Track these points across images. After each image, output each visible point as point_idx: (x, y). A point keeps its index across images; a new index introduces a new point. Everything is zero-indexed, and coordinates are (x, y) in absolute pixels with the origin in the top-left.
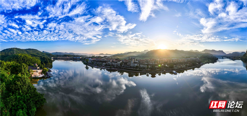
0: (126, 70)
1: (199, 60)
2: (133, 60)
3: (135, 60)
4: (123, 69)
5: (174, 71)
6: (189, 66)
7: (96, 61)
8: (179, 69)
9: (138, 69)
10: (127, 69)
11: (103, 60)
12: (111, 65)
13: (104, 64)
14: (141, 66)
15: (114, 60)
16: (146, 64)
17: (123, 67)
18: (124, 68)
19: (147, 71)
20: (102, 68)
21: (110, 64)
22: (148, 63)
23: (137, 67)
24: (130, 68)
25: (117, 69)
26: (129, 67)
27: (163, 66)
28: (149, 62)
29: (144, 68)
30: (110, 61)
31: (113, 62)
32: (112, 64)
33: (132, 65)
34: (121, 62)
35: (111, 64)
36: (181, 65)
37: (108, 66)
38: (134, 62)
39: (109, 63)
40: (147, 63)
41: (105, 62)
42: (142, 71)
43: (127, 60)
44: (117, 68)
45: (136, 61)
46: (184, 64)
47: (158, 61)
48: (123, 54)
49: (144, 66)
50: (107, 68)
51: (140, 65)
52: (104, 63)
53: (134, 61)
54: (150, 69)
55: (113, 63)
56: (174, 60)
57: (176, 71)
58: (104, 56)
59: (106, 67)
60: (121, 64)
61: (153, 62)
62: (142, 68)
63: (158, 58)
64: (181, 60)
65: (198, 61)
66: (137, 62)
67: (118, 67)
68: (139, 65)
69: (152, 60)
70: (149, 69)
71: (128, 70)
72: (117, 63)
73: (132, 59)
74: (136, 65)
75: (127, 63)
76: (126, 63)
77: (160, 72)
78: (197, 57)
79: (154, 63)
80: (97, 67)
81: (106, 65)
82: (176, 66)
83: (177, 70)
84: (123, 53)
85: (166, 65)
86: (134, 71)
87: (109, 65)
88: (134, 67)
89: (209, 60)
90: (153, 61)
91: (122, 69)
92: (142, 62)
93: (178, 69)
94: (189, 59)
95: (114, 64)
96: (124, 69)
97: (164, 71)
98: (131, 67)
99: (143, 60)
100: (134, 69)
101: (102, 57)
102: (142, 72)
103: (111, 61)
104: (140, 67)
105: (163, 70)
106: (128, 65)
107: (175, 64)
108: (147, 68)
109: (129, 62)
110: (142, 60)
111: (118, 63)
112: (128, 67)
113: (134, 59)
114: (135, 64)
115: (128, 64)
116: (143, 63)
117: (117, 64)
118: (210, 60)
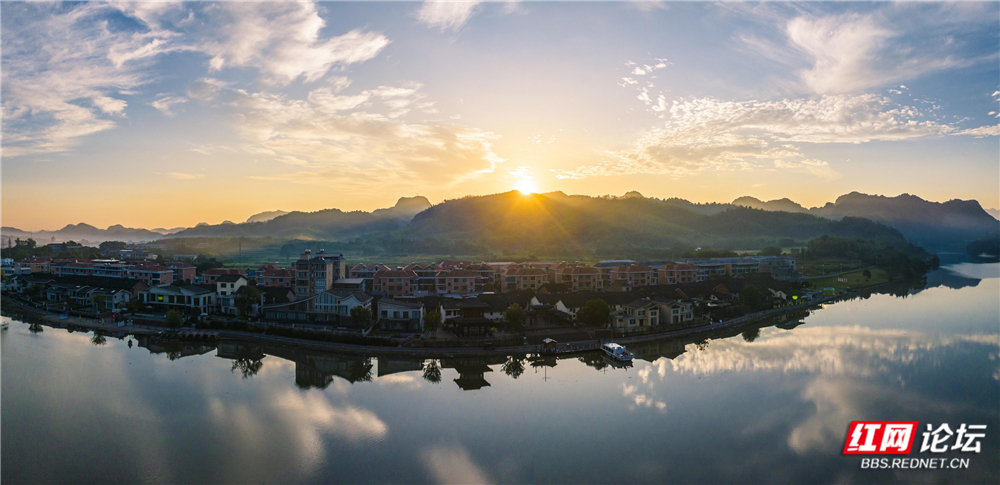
0: (280, 339)
1: (790, 271)
2: (330, 269)
3: (342, 274)
4: (263, 336)
5: (611, 346)
6: (717, 314)
7: (59, 280)
8: (652, 330)
9: (365, 333)
10: (290, 334)
11: (110, 269)
12: (171, 307)
13: (120, 297)
14: (385, 313)
15: (189, 273)
16: (424, 300)
17: (262, 316)
18: (266, 325)
19: (426, 345)
20: (110, 326)
21: (166, 300)
22: (433, 289)
23: (358, 318)
24: (310, 328)
25: (216, 334)
26: (302, 317)
27: (536, 307)
28: (442, 281)
29: (408, 325)
30: (157, 276)
31: (179, 283)
32: (181, 299)
33: (321, 305)
34: (241, 282)
35: (171, 298)
36: (665, 307)
37: (149, 311)
38: (336, 286)
39: (154, 290)
40: (426, 288)
41: (125, 284)
42: (396, 345)
43: (283, 273)
44: (215, 326)
45: (347, 277)
46: (685, 301)
47: (505, 275)
48: (243, 226)
49: (406, 314)
50: (143, 329)
51: (382, 307)
52: (119, 294)
53: (336, 277)
54: (446, 329)
55: (185, 293)
56: (615, 270)
57: (629, 347)
58: (102, 245)
59: (136, 322)
60: (244, 298)
61: (465, 288)
62: (394, 323)
63: (500, 254)
64: (662, 269)
65: (783, 278)
66: (359, 281)
67: (225, 320)
68: (374, 307)
69: (457, 273)
70: (438, 330)
71: (297, 341)
72: (214, 288)
73: (318, 264)
74: (352, 303)
75: (285, 290)
76: (276, 294)
77: (520, 349)
78: (786, 251)
79: (478, 289)
80: (72, 321)
81: (136, 306)
82: (624, 314)
83: (633, 340)
84: (237, 222)
85: (560, 306)
86: (342, 347)
87: (160, 308)
88: (336, 320)
89: (867, 274)
90: (471, 279)
91: (256, 336)
92: (391, 288)
93: (642, 334)
94: (727, 262)
95: (197, 301)
96: (271, 331)
97: (548, 341)
98: (313, 318)
99: (399, 273)
100: (342, 331)
101: (91, 253)
102: (394, 350)
103: (166, 276)
104: (380, 316)
105: (539, 340)
106: (292, 307)
107: (625, 299)
108: (432, 323)
109: (303, 283)
110: (390, 274)
111: (220, 289)
112: (291, 316)
113: (336, 260)
114: (346, 296)
115: (290, 295)
116: (400, 288)
117: (213, 295)
118: (874, 271)
